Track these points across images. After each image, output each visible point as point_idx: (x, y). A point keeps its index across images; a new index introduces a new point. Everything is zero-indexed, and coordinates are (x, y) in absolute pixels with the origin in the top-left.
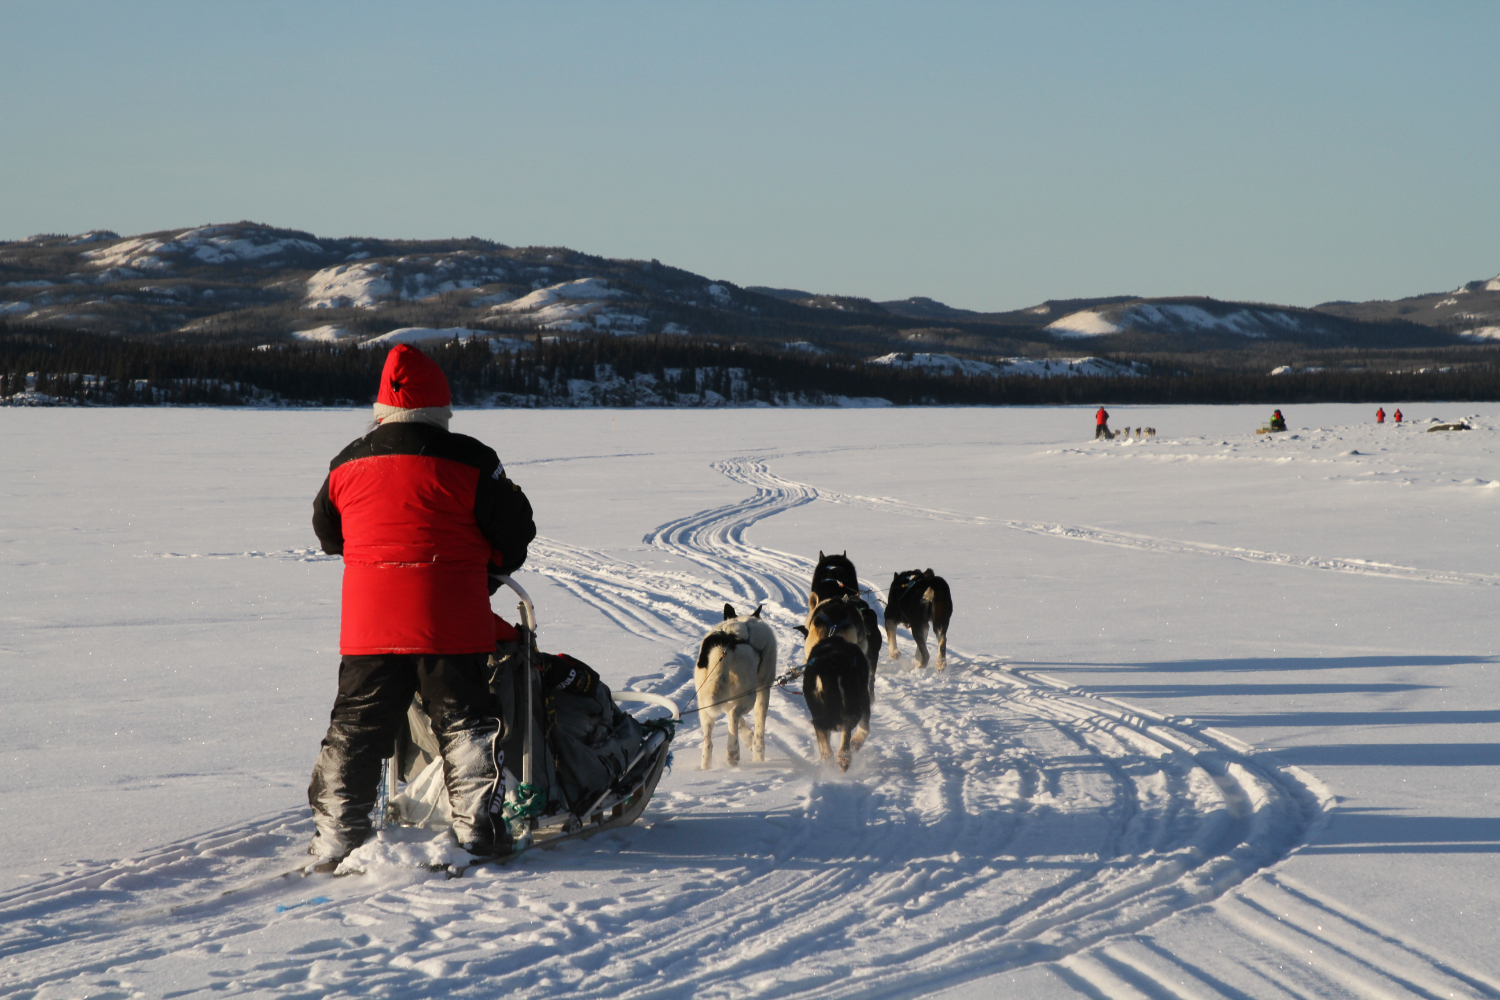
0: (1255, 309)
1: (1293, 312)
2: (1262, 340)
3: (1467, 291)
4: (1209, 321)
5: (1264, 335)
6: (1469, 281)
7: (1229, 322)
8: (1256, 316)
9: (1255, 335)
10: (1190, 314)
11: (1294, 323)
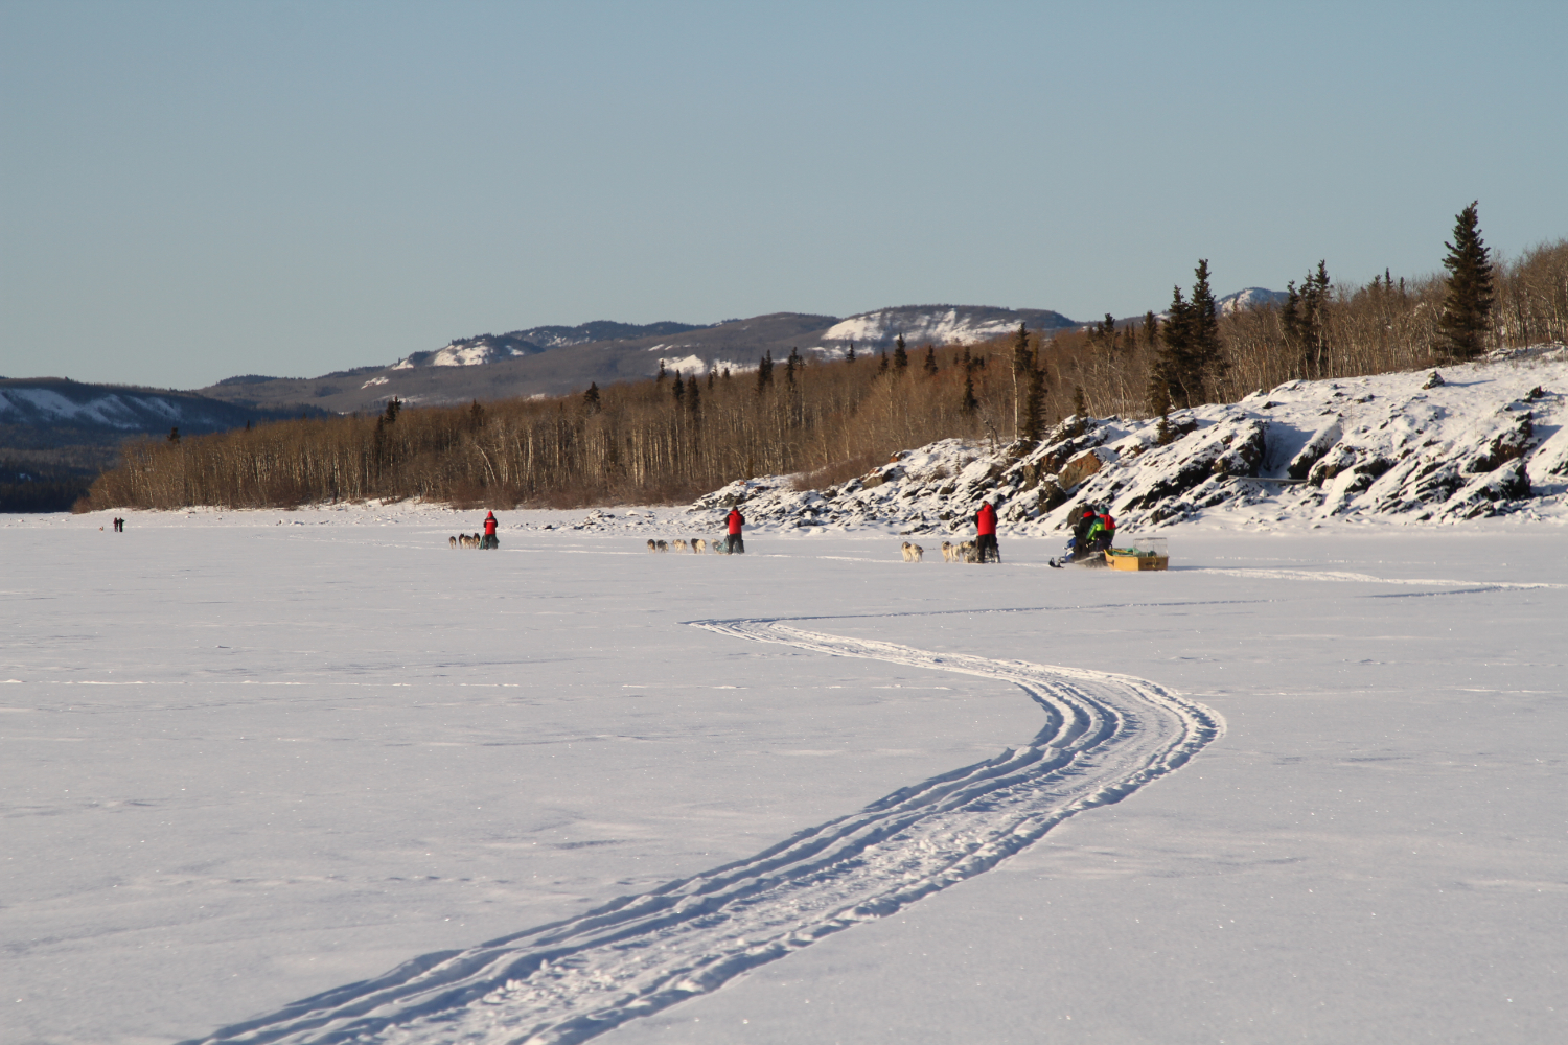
0: (125, 393)
1: (172, 396)
2: (135, 431)
3: (410, 366)
4: (68, 408)
5: (137, 426)
6: (412, 352)
7: (94, 410)
8: (126, 402)
9: (126, 426)
10: (44, 400)
11: (174, 412)
